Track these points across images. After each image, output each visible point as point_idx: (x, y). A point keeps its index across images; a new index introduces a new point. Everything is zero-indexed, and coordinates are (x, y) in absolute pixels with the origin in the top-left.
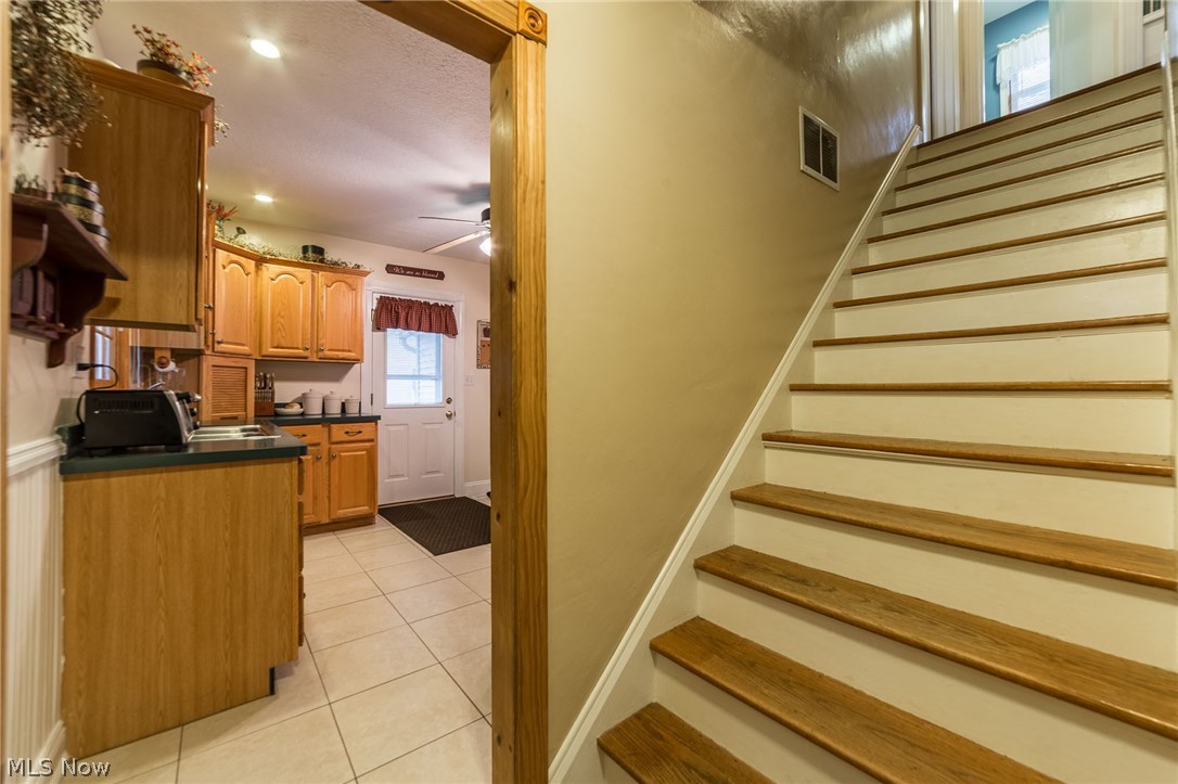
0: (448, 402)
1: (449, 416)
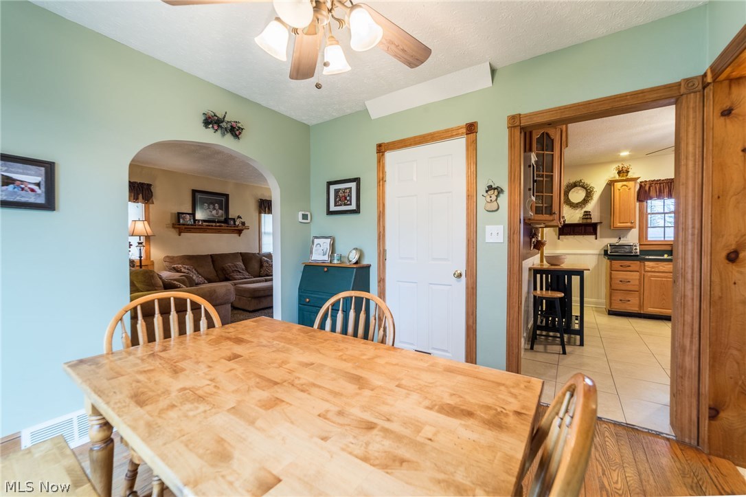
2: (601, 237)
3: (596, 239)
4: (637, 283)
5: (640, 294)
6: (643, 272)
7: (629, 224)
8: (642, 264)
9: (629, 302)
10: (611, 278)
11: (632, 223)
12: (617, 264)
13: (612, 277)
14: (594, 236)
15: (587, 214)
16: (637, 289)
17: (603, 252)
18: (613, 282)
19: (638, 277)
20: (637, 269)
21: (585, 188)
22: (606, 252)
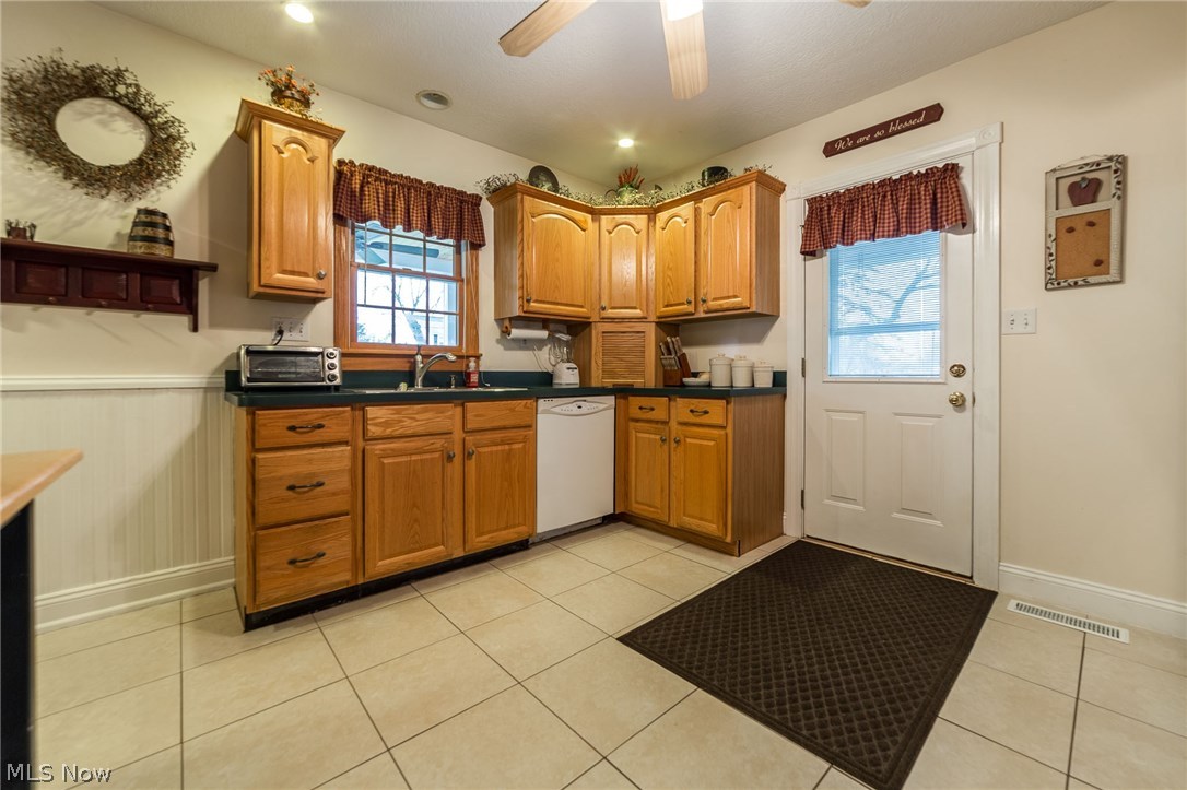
0: (958, 375)
1: (958, 403)
2: (213, 324)
3: (195, 329)
4: (344, 482)
5: (354, 521)
6: (361, 443)
7: (311, 280)
8: (358, 413)
9: (321, 561)
10: (253, 482)
11: (320, 277)
12: (275, 421)
13: (260, 475)
14: (185, 320)
15: (152, 224)
16: (345, 507)
17: (221, 381)
18: (263, 496)
19: (346, 464)
20: (343, 432)
21: (145, 118)
22: (232, 380)
